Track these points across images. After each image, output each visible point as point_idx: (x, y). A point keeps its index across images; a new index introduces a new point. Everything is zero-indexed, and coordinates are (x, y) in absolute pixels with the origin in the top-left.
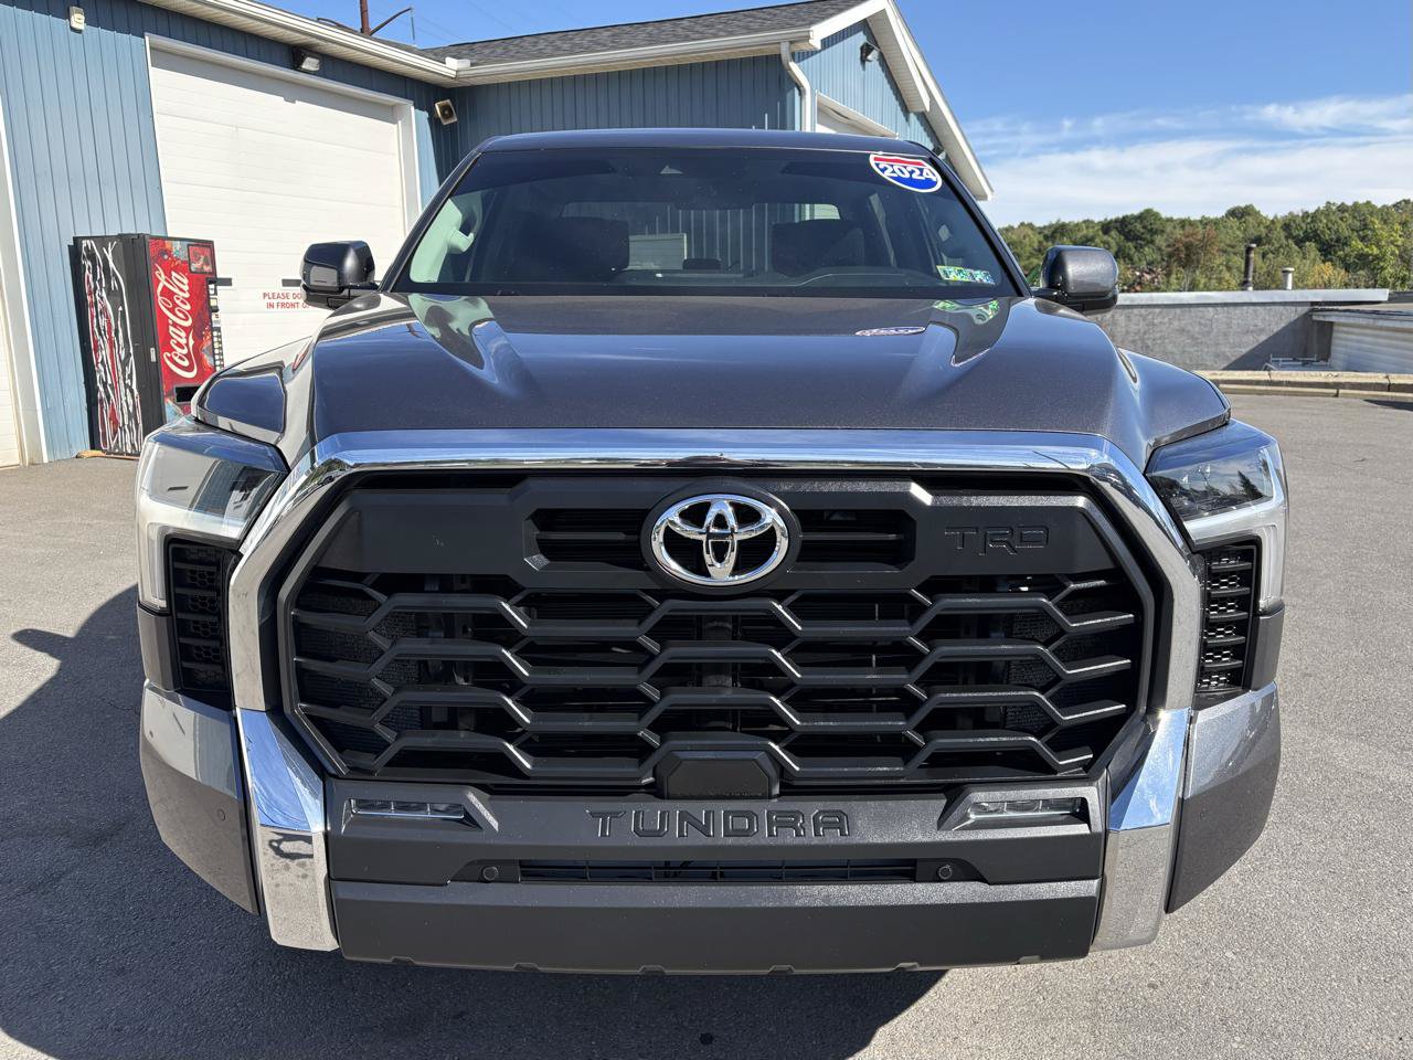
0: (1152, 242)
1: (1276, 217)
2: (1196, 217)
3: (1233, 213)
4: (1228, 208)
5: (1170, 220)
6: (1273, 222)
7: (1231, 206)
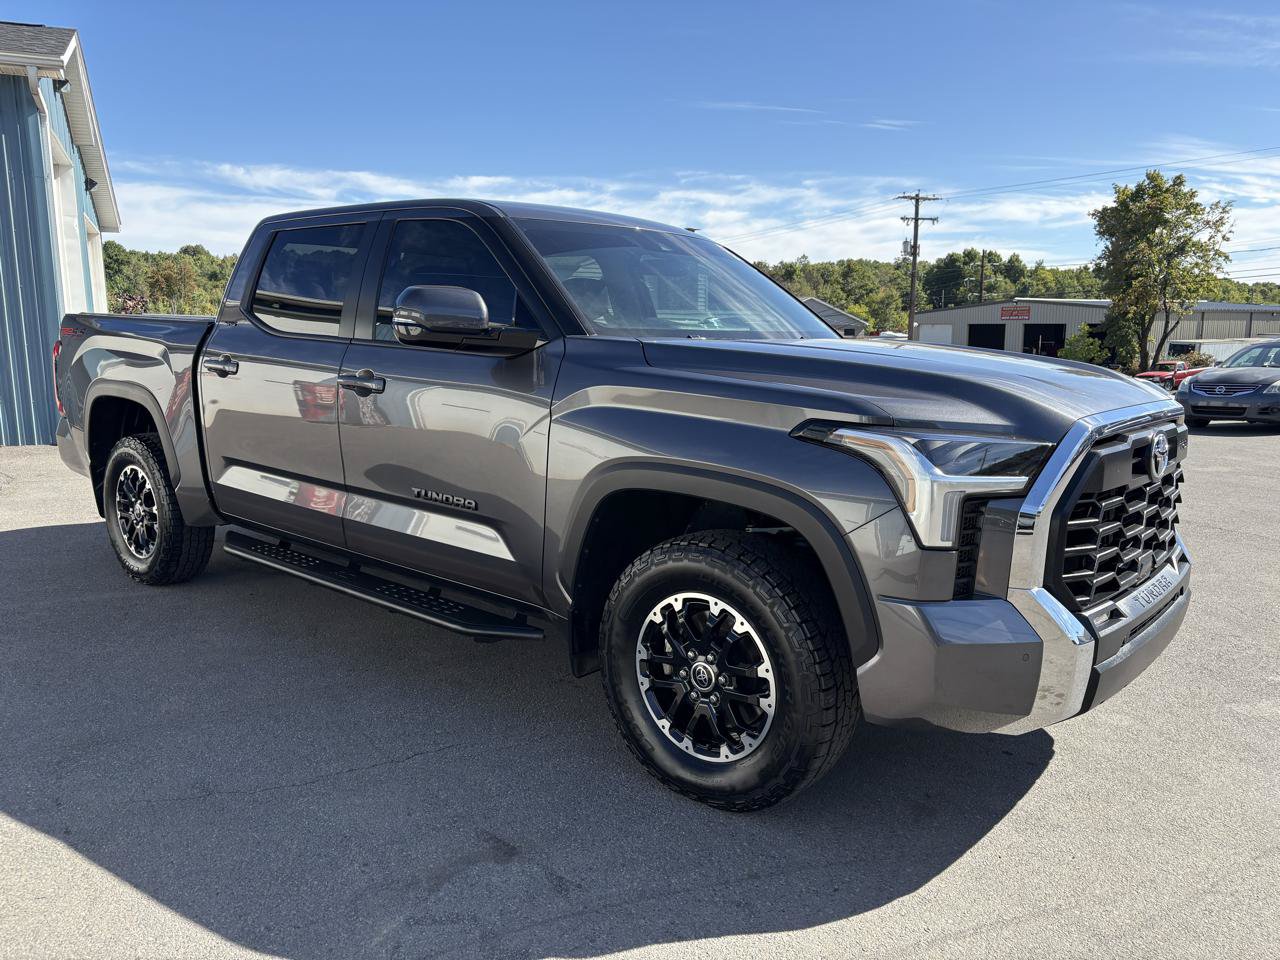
0: (120, 271)
1: (225, 257)
2: (154, 251)
3: (186, 251)
4: (181, 246)
5: (132, 253)
6: (223, 261)
7: (184, 245)
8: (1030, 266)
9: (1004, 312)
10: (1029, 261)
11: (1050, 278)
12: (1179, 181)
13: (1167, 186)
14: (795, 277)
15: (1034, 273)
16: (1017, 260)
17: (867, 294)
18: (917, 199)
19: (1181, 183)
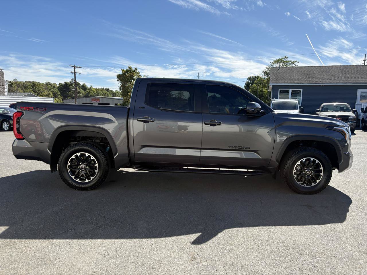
8: (89, 87)
9: (92, 100)
10: (88, 85)
11: (95, 90)
12: (136, 69)
13: (133, 70)
14: (13, 85)
15: (90, 89)
16: (85, 85)
17: (41, 92)
18: (75, 67)
19: (136, 70)
